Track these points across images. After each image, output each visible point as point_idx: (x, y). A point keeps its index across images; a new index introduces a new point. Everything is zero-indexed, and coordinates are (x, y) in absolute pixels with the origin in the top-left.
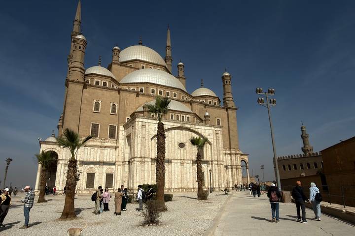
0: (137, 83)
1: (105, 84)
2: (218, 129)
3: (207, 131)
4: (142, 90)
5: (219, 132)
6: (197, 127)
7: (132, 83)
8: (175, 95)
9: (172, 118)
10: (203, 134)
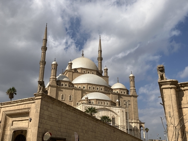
0: (82, 84)
1: (66, 85)
2: (123, 109)
3: (117, 110)
4: (84, 88)
5: (124, 111)
6: (112, 108)
7: (79, 84)
8: (101, 89)
9: (99, 103)
10: (115, 112)
